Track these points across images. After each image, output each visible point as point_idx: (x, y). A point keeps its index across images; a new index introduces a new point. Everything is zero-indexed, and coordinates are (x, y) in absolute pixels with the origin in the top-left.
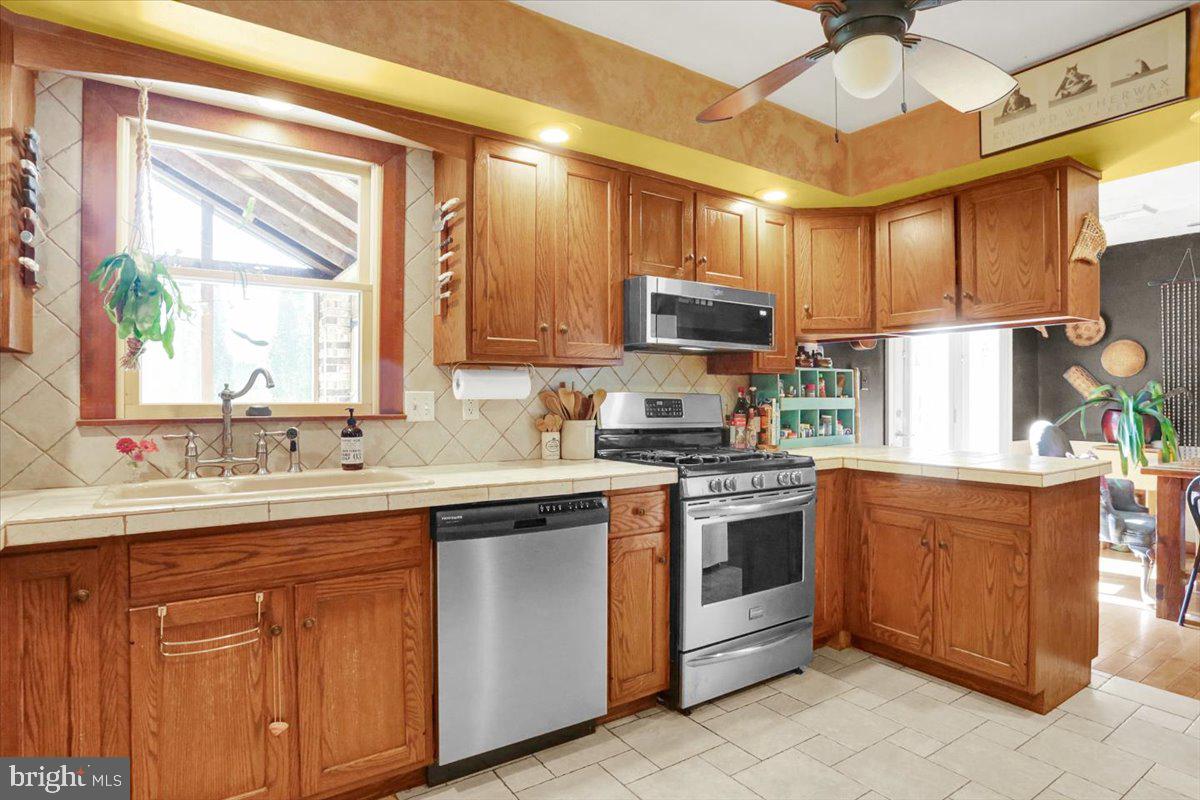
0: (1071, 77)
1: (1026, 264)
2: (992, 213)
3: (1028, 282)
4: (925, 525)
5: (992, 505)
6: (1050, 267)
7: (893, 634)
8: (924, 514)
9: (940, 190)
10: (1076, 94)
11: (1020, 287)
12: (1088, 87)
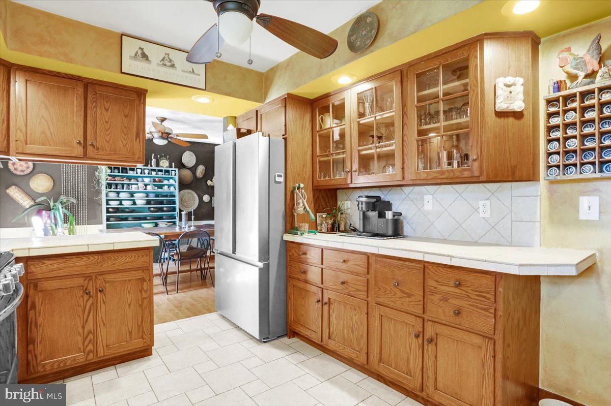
0: (167, 58)
1: (125, 135)
2: (107, 102)
3: (127, 144)
4: (86, 282)
5: (129, 260)
6: (138, 139)
7: (61, 361)
8: (84, 275)
9: (72, 75)
10: (168, 66)
11: (122, 145)
12: (173, 66)
